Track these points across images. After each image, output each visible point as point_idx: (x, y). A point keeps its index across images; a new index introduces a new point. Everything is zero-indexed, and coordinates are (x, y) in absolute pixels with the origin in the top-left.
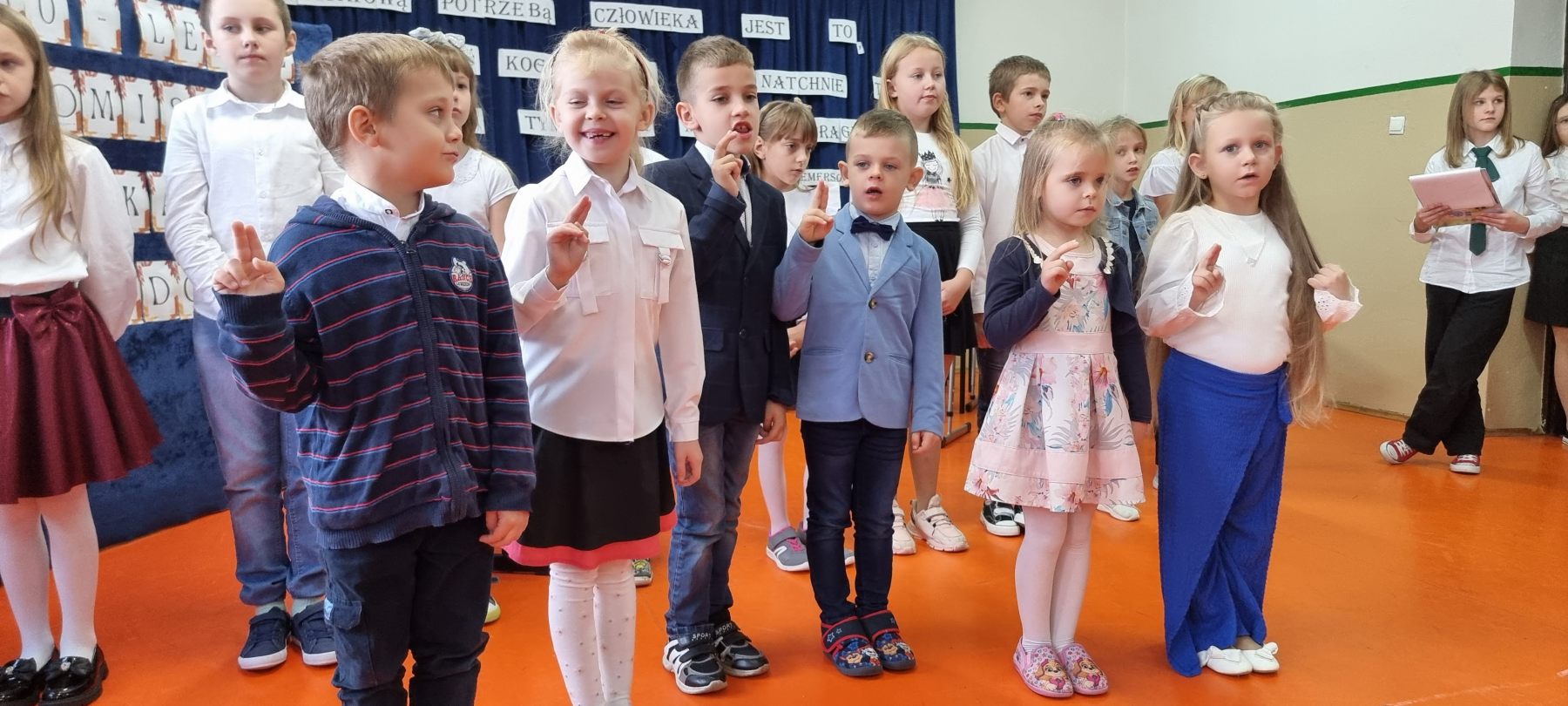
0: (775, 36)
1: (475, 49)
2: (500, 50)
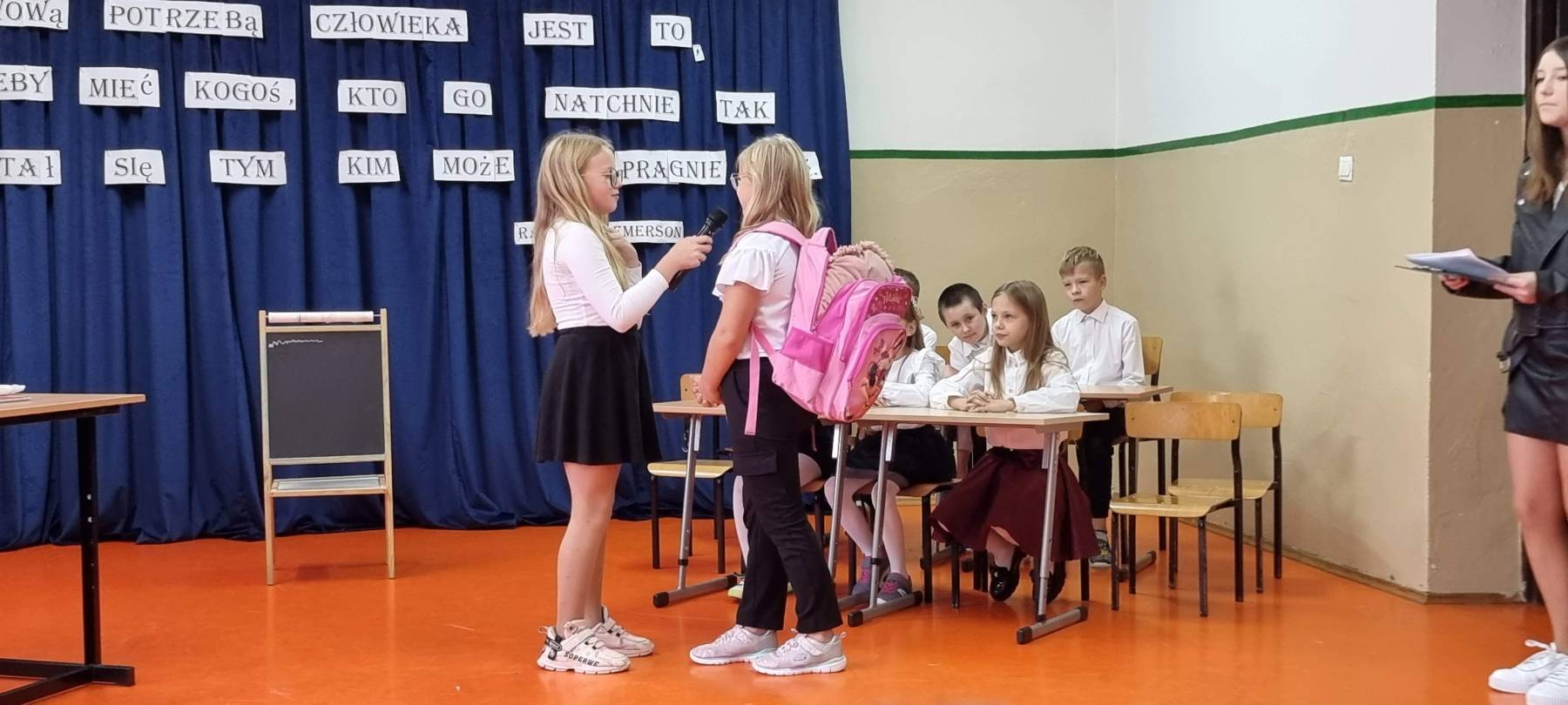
0: (573, 41)
1: (153, 74)
2: (187, 74)
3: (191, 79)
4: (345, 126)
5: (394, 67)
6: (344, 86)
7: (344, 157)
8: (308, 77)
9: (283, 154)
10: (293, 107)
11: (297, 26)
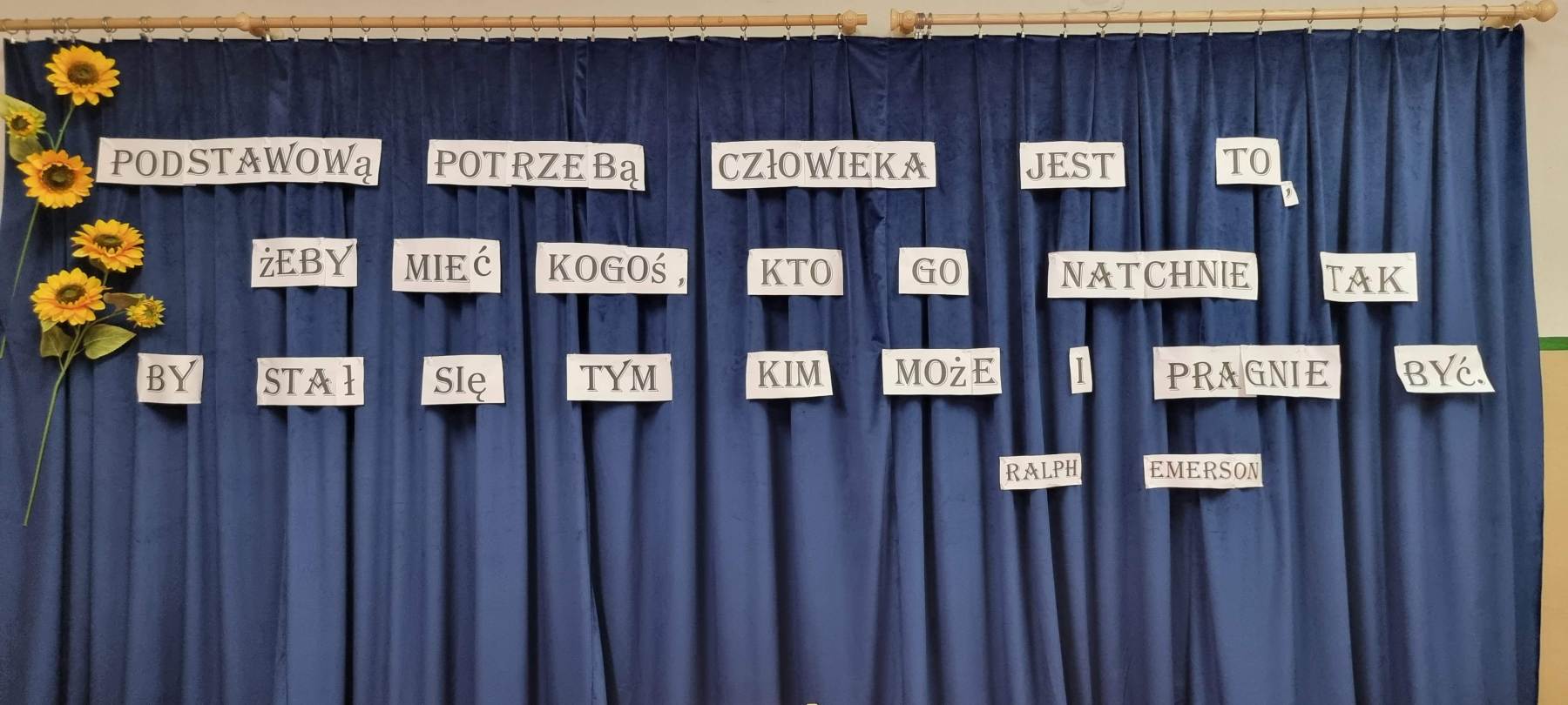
0: (1094, 181)
1: (493, 247)
2: (539, 244)
3: (545, 251)
4: (757, 315)
5: (828, 229)
6: (757, 258)
7: (754, 360)
8: (707, 245)
9: (668, 357)
10: (684, 290)
11: (692, 173)
